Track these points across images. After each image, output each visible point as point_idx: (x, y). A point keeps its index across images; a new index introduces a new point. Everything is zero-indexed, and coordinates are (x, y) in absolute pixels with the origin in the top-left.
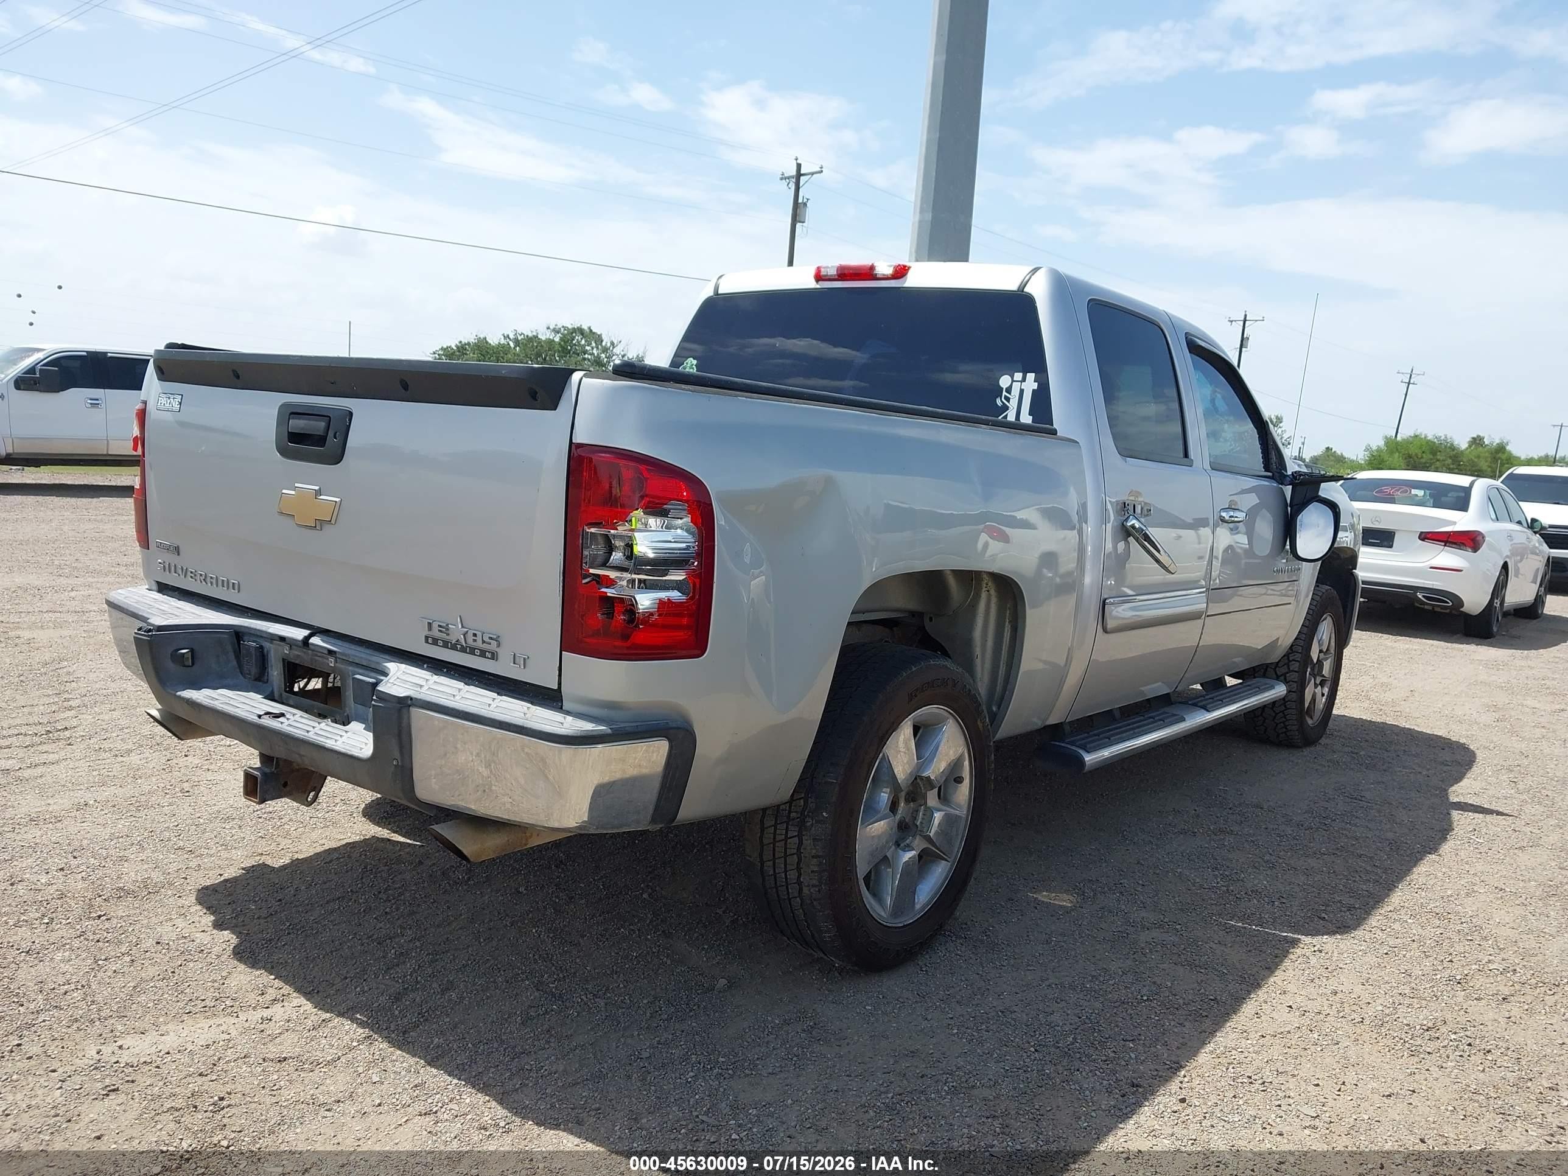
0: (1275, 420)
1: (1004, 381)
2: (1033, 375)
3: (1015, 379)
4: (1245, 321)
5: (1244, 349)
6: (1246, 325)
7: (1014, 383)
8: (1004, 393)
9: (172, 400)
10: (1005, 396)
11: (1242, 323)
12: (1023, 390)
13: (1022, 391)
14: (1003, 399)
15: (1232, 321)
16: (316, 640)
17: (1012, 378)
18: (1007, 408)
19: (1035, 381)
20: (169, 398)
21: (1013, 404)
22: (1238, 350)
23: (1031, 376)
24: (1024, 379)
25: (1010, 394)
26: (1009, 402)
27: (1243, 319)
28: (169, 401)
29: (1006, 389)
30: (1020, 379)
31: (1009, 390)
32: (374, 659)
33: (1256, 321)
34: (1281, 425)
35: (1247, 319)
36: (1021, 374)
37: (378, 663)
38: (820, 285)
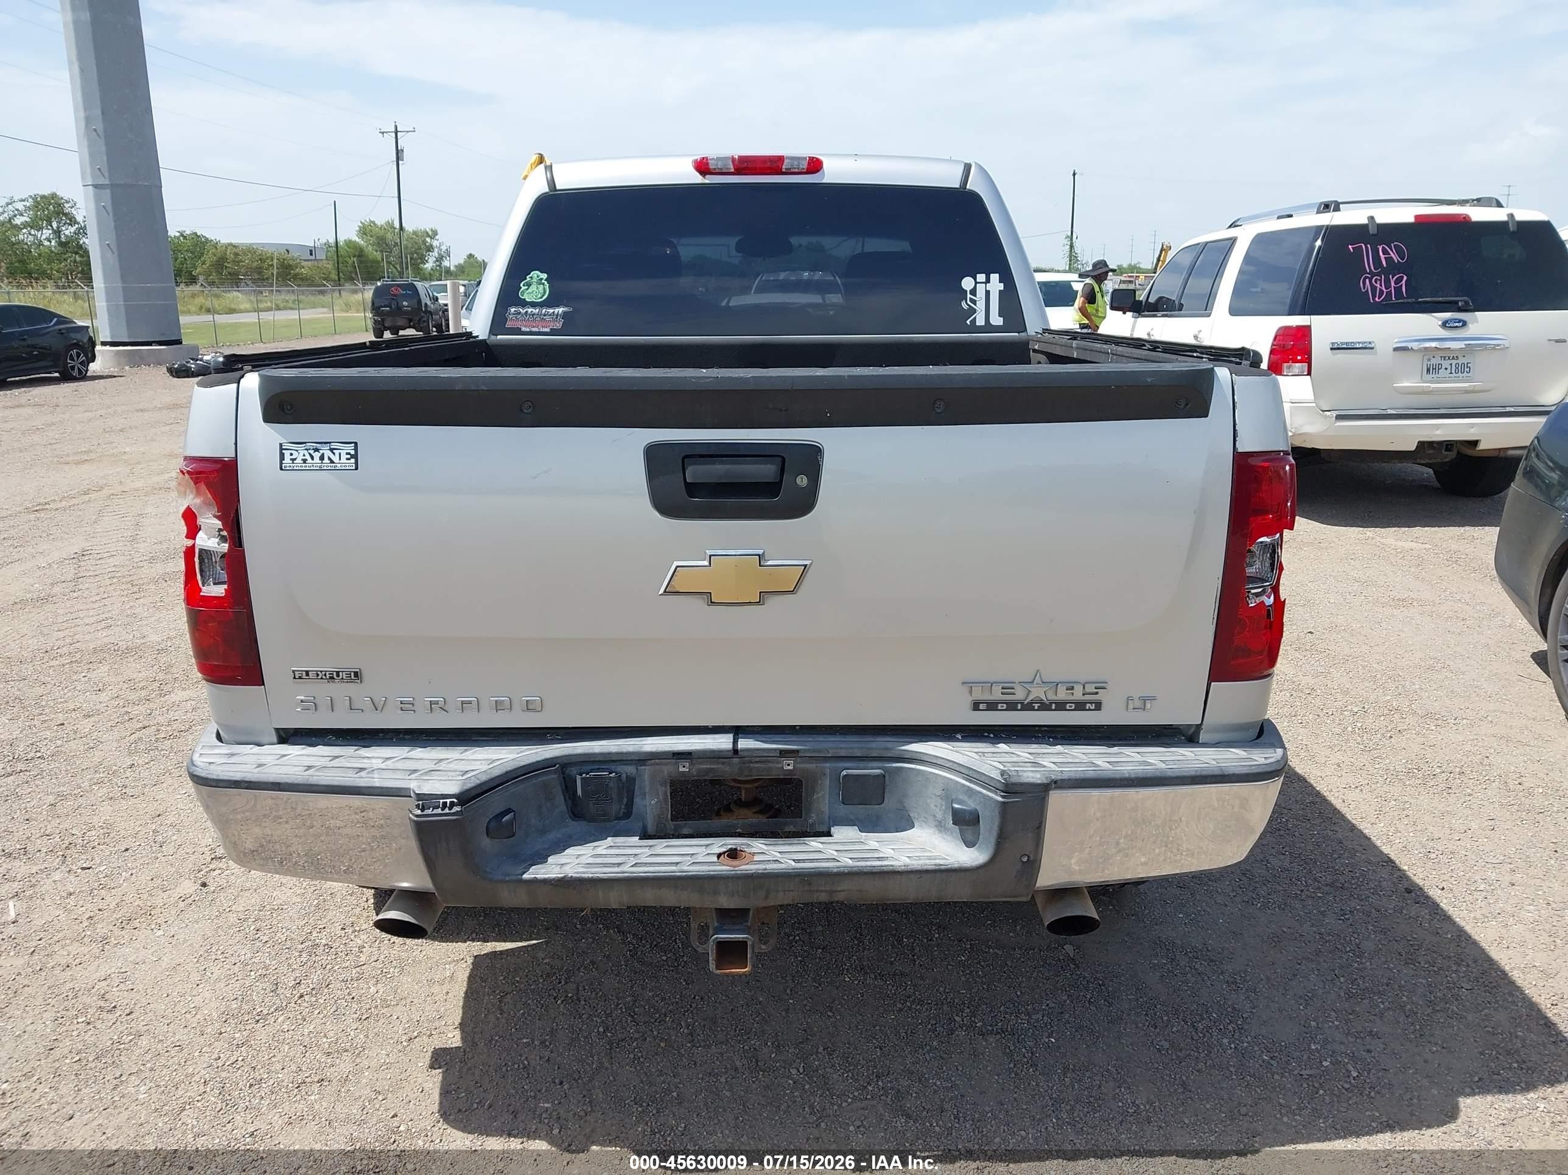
0: (430, 233)
1: (967, 283)
2: (997, 275)
3: (978, 281)
4: (396, 132)
5: (400, 162)
6: (399, 137)
7: (978, 285)
8: (969, 296)
10: (970, 298)
11: (393, 135)
12: (989, 291)
13: (988, 293)
14: (969, 302)
15: (383, 133)
16: (744, 744)
17: (975, 279)
18: (975, 311)
19: (1000, 282)
21: (981, 306)
22: (395, 163)
23: (995, 277)
24: (988, 281)
25: (975, 296)
26: (975, 305)
27: (393, 130)
29: (970, 291)
30: (984, 281)
31: (974, 292)
33: (408, 132)
34: (437, 237)
35: (398, 130)
36: (984, 275)
37: (885, 749)
38: (709, 180)
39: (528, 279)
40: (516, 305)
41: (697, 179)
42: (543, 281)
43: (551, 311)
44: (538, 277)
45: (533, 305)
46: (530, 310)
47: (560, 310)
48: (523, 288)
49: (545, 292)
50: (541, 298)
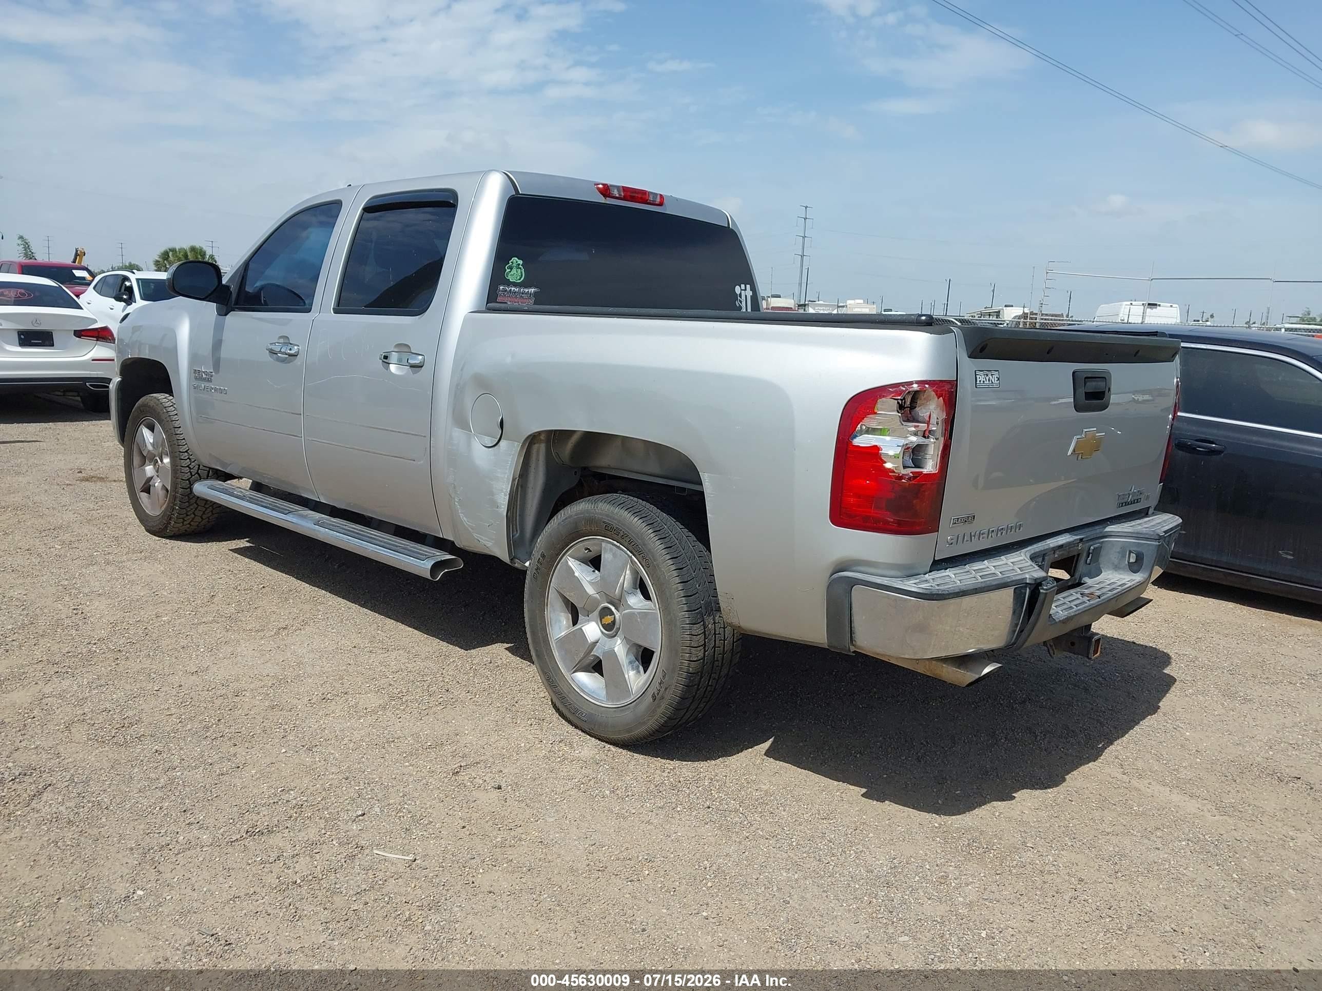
1: (737, 290)
3: (742, 288)
7: (742, 291)
9: (991, 376)
10: (739, 300)
13: (746, 296)
19: (750, 290)
20: (987, 375)
23: (748, 286)
25: (741, 298)
28: (987, 378)
30: (744, 288)
31: (740, 296)
32: (1098, 531)
37: (1101, 532)
38: (610, 201)
39: (510, 264)
40: (503, 284)
41: (601, 199)
42: (520, 266)
43: (527, 290)
44: (517, 262)
45: (515, 284)
46: (513, 289)
47: (532, 290)
48: (508, 270)
49: (522, 275)
50: (520, 279)
